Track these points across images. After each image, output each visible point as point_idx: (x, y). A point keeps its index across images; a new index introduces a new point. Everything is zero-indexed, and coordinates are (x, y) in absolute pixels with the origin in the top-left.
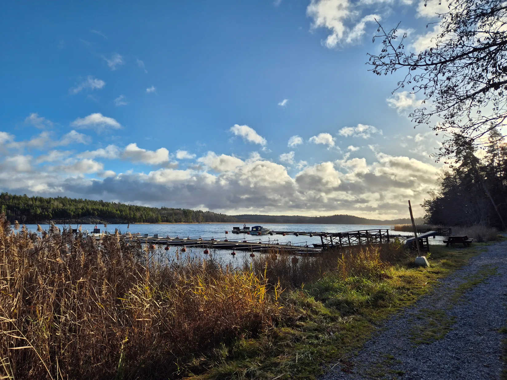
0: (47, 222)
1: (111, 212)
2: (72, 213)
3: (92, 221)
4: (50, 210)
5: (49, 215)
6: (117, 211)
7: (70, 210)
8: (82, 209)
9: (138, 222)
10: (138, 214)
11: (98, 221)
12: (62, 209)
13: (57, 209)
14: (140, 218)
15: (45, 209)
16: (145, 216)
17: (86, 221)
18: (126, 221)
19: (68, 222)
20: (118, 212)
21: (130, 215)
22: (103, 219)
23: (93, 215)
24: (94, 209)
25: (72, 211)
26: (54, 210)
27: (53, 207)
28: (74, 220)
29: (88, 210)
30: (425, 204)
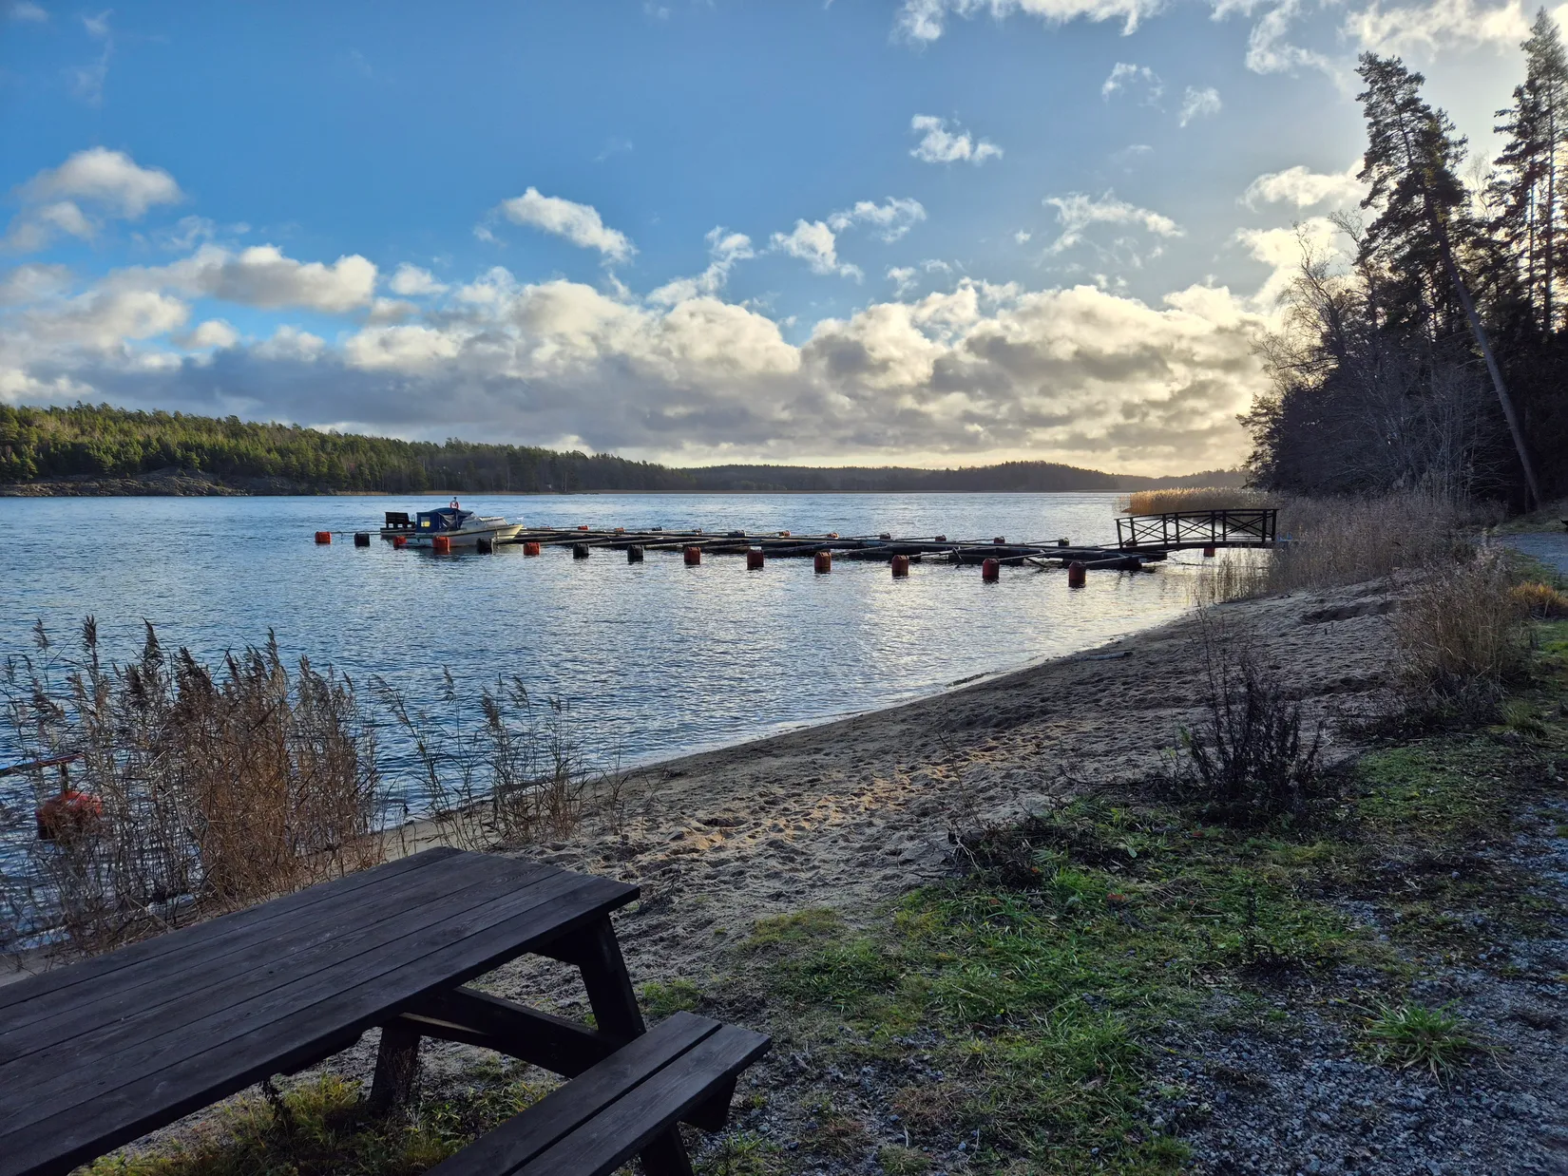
0: (23, 490)
1: (247, 455)
2: (109, 460)
3: (184, 484)
4: (30, 451)
5: (24, 464)
6: (269, 451)
7: (99, 450)
8: (146, 445)
9: (347, 489)
10: (346, 464)
11: (206, 485)
12: (73, 444)
13: (56, 445)
14: (353, 477)
15: (11, 444)
16: (371, 468)
17: (160, 485)
18: (304, 486)
19: (96, 489)
20: (275, 456)
21: (317, 466)
22: (222, 479)
23: (185, 464)
24: (187, 447)
25: (108, 451)
26: (43, 447)
27: (40, 439)
28: (117, 482)
29: (165, 447)
30: (1256, 414)
